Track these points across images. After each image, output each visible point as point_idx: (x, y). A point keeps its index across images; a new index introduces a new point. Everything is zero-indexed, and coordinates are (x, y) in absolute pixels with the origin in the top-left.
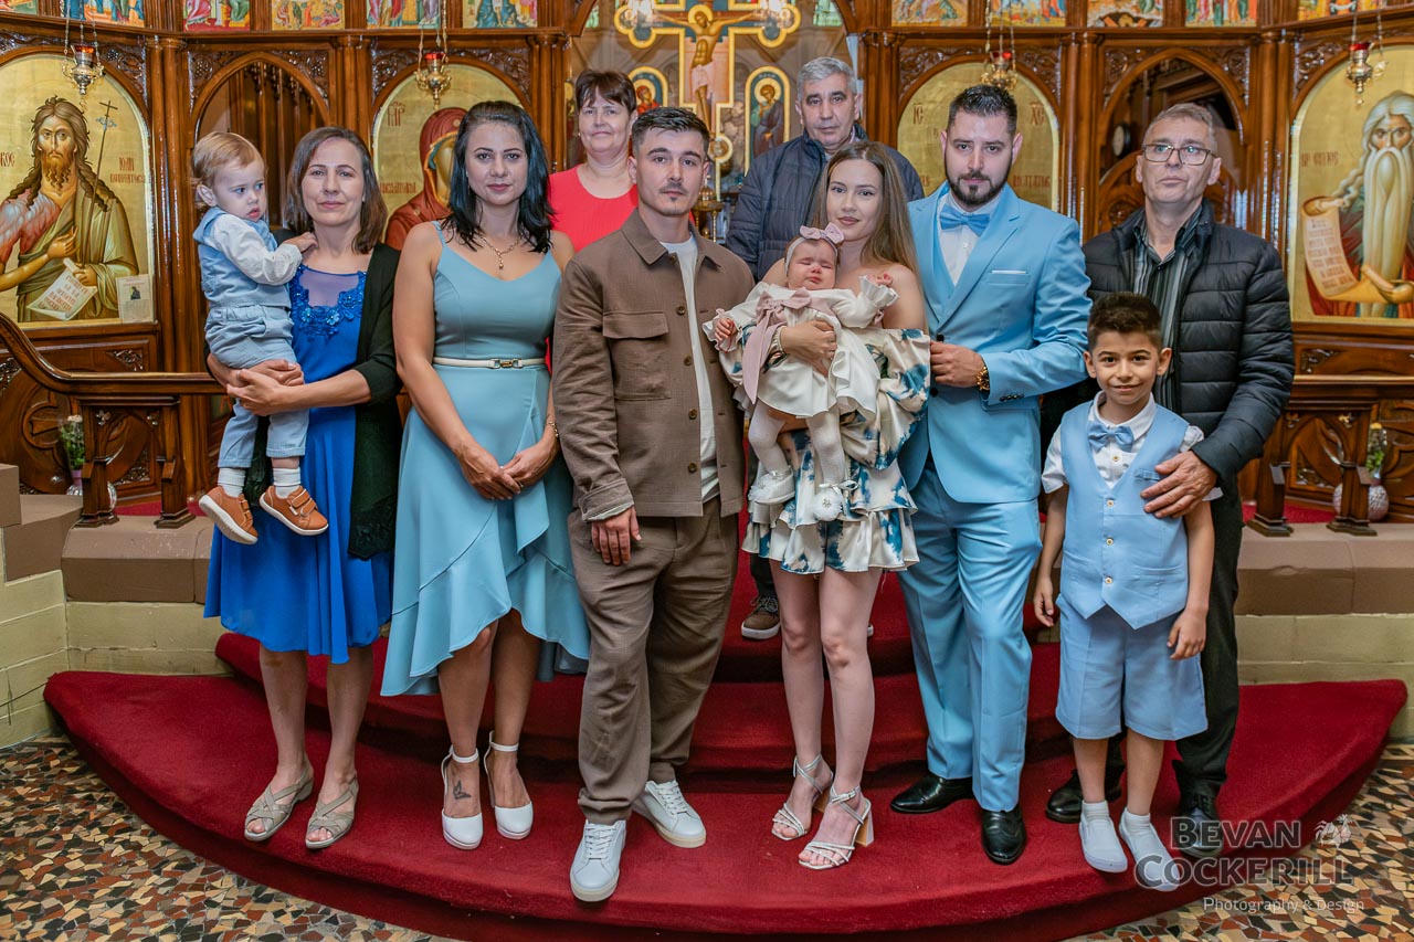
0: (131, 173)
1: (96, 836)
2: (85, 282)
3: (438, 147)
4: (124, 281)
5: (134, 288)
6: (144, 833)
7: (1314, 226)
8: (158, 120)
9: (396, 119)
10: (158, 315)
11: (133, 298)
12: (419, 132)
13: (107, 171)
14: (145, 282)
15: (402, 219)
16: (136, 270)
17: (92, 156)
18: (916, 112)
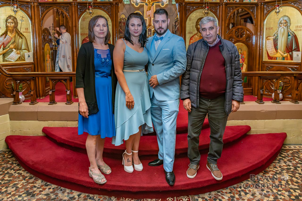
0: (27, 31)
2: (18, 54)
4: (26, 54)
5: (29, 55)
7: (268, 42)
8: (33, 20)
9: (83, 20)
10: (34, 60)
11: (28, 57)
12: (88, 23)
14: (31, 54)
15: (85, 40)
16: (29, 51)
17: (19, 27)
18: (190, 19)
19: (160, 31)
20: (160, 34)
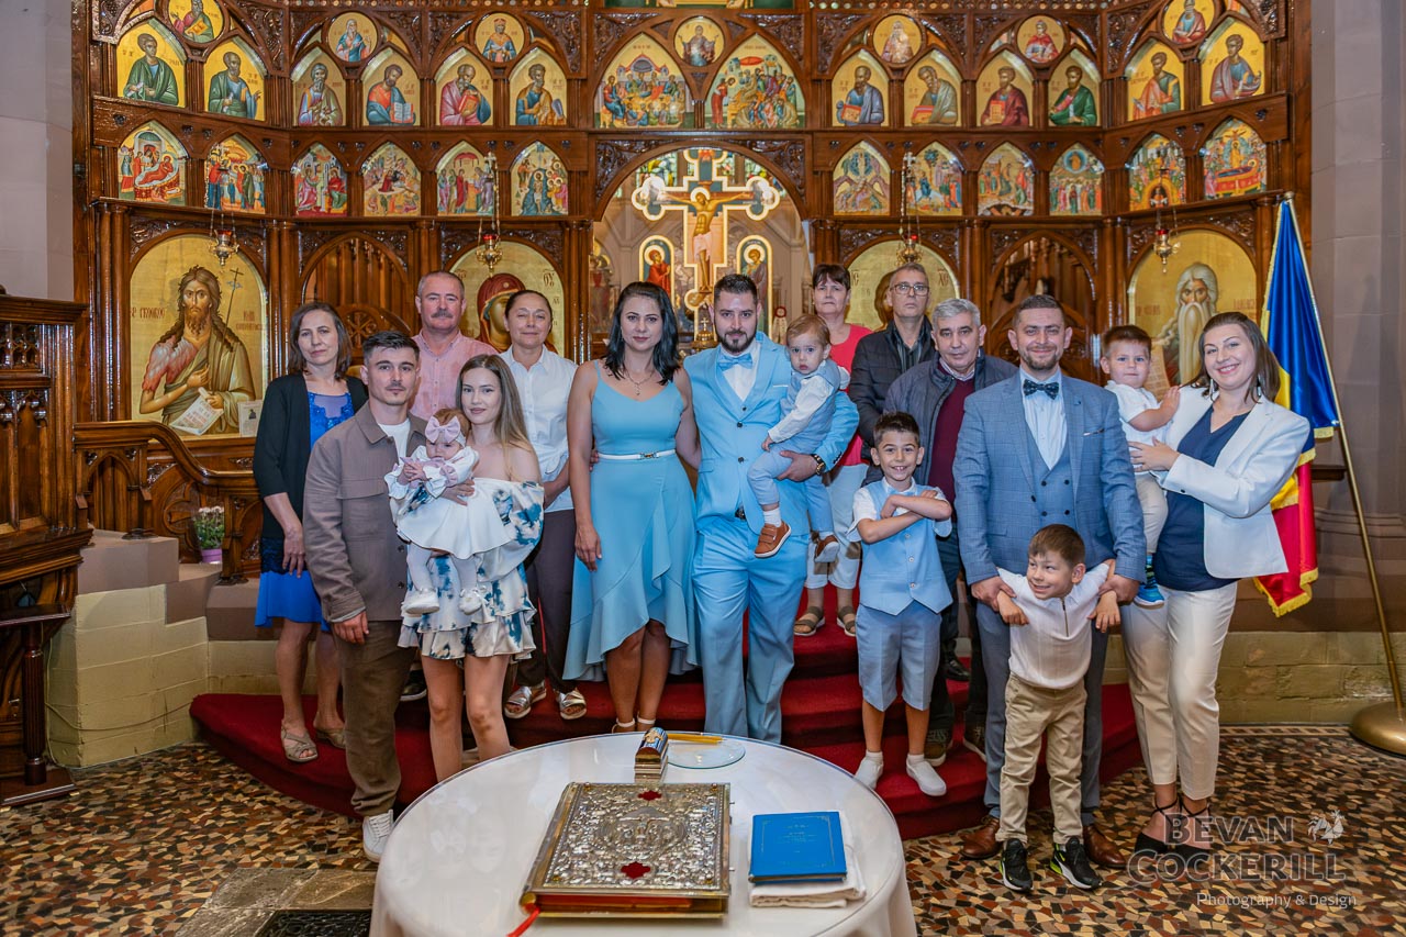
0: (253, 322)
1: (240, 798)
2: (214, 406)
3: (492, 303)
5: (250, 410)
6: (275, 796)
8: (275, 284)
11: (248, 417)
12: (477, 292)
13: (233, 321)
16: (254, 397)
17: (223, 310)
19: (735, 341)
20: (735, 350)
